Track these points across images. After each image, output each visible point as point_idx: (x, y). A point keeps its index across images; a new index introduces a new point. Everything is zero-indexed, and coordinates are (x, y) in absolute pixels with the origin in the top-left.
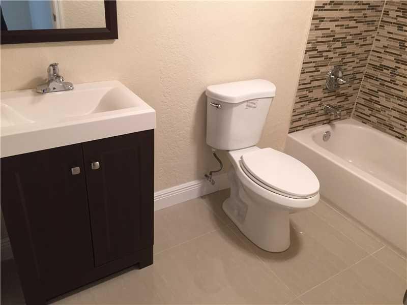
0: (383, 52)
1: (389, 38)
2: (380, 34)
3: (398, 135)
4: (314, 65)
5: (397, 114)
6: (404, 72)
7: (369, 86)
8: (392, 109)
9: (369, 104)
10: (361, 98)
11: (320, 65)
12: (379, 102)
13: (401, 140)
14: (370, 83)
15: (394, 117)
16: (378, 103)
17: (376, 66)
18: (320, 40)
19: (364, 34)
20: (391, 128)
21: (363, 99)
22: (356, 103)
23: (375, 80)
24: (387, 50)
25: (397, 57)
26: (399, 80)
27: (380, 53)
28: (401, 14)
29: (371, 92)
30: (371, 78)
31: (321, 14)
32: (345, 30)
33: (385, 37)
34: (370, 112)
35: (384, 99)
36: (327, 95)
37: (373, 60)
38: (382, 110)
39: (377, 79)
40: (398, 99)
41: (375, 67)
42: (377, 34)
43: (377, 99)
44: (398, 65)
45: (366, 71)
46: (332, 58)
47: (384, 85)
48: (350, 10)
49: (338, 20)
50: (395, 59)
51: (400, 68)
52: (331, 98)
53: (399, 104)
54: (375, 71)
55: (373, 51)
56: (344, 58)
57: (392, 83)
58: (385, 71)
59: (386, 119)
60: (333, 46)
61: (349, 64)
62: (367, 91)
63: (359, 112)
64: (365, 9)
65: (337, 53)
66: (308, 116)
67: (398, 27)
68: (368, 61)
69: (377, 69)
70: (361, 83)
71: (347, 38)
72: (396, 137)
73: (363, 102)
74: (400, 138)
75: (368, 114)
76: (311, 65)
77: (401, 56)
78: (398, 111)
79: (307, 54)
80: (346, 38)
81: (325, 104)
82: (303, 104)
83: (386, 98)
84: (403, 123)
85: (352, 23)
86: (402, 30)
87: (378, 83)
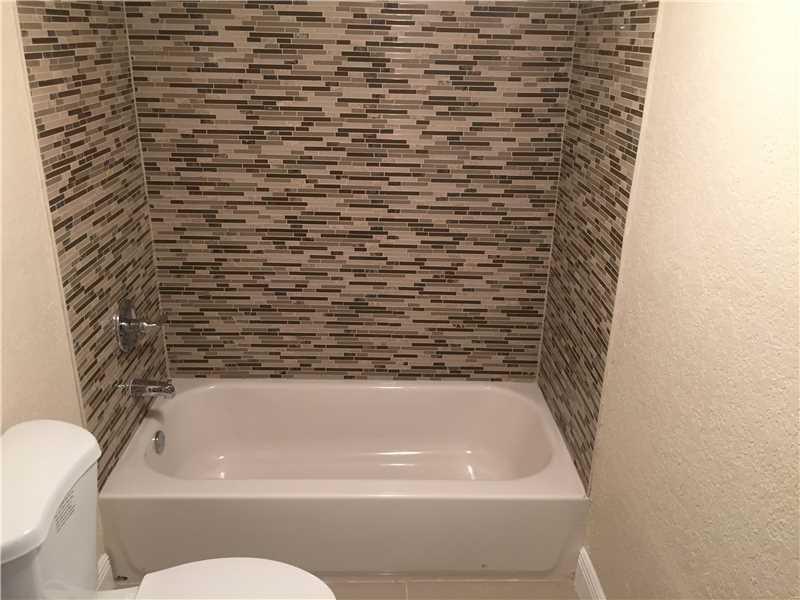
0: (178, 239)
1: (180, 211)
2: (155, 208)
3: (273, 372)
4: (88, 321)
5: (257, 340)
6: (236, 264)
7: (178, 308)
8: (243, 334)
9: (192, 340)
10: (171, 334)
11: (97, 316)
12: (214, 330)
13: (282, 380)
14: (177, 301)
15: (253, 345)
16: (211, 332)
17: (177, 268)
18: (79, 266)
19: (136, 217)
20: (256, 366)
21: (178, 334)
22: (166, 349)
23: (185, 293)
24: (186, 234)
25: (213, 242)
26: (234, 281)
27: (174, 242)
28: (183, 164)
29: (187, 318)
30: (177, 293)
31: (63, 213)
32: (110, 225)
33: (169, 211)
34: (204, 353)
35: (221, 322)
36: (126, 365)
37: (165, 259)
38: (225, 342)
39: (190, 291)
40: (246, 314)
41: (174, 270)
42: (149, 208)
43: (207, 326)
44: (220, 256)
45: (158, 283)
46: (109, 289)
47: (209, 298)
48: (103, 182)
49: (92, 213)
50: (209, 247)
51: (225, 260)
52: (133, 366)
53: (252, 322)
54: (179, 276)
55: (156, 241)
56: (126, 279)
57: (222, 290)
58: (198, 272)
59: (240, 354)
60: (104, 265)
61: (135, 286)
62: (180, 318)
63: (181, 361)
64: (121, 172)
65: (112, 275)
66: (115, 428)
67: (188, 188)
68: (156, 263)
69: (181, 272)
70: (160, 308)
71: (117, 238)
72: (272, 376)
73: (179, 340)
74: (279, 377)
75: (202, 359)
76: (83, 325)
77: (218, 238)
78: (255, 334)
79: (71, 308)
80: (114, 239)
81: (129, 385)
82: (99, 412)
83: (223, 318)
84: (274, 350)
85: (114, 207)
86: (200, 193)
87: (195, 297)
